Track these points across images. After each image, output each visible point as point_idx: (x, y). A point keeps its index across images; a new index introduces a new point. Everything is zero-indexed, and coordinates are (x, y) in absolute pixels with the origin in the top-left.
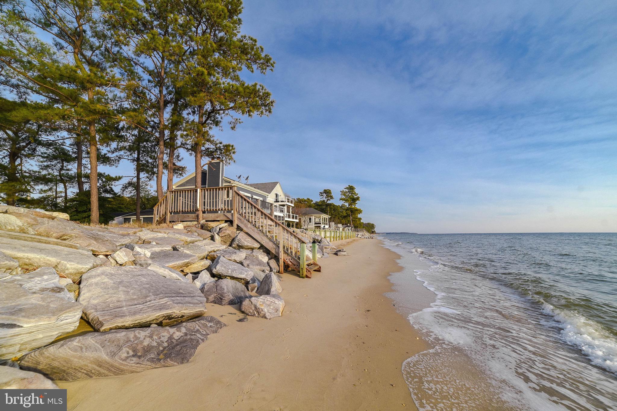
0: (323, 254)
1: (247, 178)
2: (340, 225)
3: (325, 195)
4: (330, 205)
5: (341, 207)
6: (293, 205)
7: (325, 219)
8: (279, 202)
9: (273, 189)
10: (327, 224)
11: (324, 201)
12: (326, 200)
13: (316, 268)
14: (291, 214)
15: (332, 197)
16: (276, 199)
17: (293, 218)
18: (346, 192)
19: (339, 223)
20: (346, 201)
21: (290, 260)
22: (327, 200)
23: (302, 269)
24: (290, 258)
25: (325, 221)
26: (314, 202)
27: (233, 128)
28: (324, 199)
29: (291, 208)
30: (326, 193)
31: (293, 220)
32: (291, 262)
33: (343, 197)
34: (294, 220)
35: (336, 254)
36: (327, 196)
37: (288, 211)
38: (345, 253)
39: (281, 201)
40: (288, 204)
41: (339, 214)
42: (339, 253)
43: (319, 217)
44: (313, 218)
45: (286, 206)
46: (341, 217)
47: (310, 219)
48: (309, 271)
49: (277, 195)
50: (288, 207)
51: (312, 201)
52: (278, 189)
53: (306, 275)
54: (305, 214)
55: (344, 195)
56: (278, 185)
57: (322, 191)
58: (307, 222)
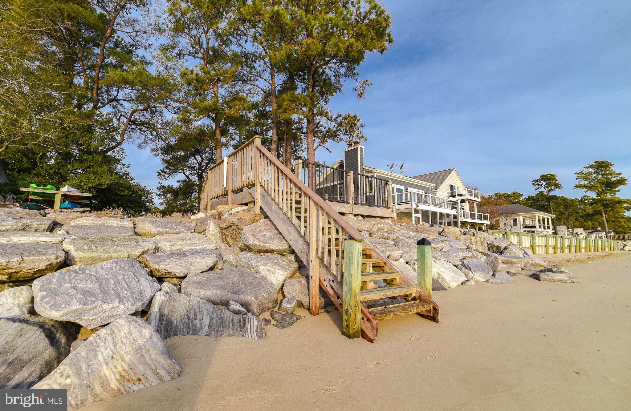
0: (493, 275)
1: (402, 166)
2: (580, 231)
3: (543, 184)
4: (555, 197)
5: (581, 201)
6: (479, 200)
7: (544, 220)
8: (455, 196)
9: (444, 180)
10: (549, 228)
11: (541, 193)
12: (545, 191)
13: (423, 309)
14: (476, 212)
15: (558, 186)
16: (452, 193)
17: (480, 218)
18: (590, 174)
19: (575, 227)
20: (590, 188)
21: (331, 283)
22: (549, 191)
23: (347, 310)
24: (330, 277)
25: (544, 223)
26: (526, 196)
27: (360, 95)
28: (542, 189)
29: (475, 204)
30: (544, 181)
31: (480, 222)
32: (332, 288)
33: (583, 182)
34: (482, 222)
35: (536, 276)
36: (547, 184)
37: (471, 208)
38: (562, 277)
39: (458, 195)
40: (470, 198)
41: (577, 213)
42: (542, 276)
43: (533, 218)
44: (520, 220)
45: (467, 202)
46: (581, 217)
47: (515, 221)
48: (368, 320)
49: (452, 187)
50: (471, 202)
51: (521, 195)
52: (453, 179)
53: (362, 330)
54: (505, 214)
55: (585, 178)
56: (453, 173)
57: (538, 177)
58: (508, 225)
